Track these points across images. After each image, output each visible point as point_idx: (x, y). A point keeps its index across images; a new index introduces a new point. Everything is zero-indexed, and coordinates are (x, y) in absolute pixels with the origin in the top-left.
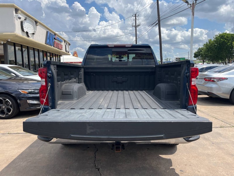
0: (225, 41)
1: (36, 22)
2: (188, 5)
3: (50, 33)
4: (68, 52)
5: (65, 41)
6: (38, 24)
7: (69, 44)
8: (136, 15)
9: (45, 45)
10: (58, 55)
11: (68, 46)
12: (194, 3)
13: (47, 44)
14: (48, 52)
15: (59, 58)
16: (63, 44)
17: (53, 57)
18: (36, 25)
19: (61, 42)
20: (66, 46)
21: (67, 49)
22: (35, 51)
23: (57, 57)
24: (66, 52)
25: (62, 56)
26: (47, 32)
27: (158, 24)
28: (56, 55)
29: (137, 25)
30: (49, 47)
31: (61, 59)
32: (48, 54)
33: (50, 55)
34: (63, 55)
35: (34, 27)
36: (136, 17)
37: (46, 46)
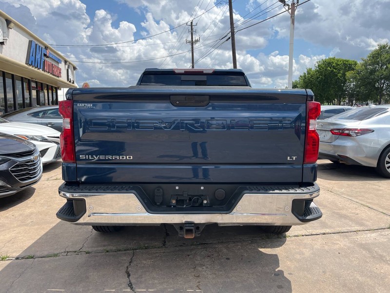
0: (333, 70)
1: (8, 22)
2: (284, 5)
3: (36, 45)
4: (72, 82)
5: (66, 62)
6: (12, 25)
7: (74, 67)
8: (192, 23)
9: (26, 65)
10: (52, 87)
11: (72, 71)
12: (294, 4)
13: (30, 65)
14: (33, 81)
15: (54, 94)
16: (62, 66)
17: (42, 90)
18: (8, 28)
19: (58, 63)
20: (68, 70)
21: (71, 77)
22: (6, 79)
23: (50, 91)
24: (68, 82)
25: (61, 90)
26: (30, 42)
27: (231, 39)
28: (49, 87)
29: (194, 40)
30: (33, 71)
31: (59, 96)
32: (33, 85)
33: (37, 85)
34: (63, 87)
35: (3, 30)
36: (193, 27)
37: (27, 68)
